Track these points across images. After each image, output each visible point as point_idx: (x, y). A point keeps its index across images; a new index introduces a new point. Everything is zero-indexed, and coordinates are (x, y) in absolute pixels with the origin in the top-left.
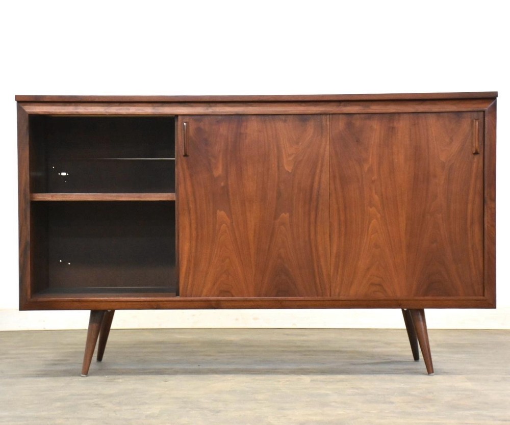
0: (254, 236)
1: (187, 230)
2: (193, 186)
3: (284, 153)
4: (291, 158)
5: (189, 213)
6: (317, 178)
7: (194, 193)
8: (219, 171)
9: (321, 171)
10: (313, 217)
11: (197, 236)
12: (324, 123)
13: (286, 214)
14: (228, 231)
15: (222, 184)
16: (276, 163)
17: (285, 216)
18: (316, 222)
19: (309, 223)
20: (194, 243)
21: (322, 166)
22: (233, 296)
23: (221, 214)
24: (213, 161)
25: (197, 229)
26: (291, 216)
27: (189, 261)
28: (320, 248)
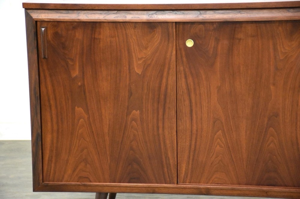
0: (109, 130)
1: (49, 124)
2: (53, 86)
3: (134, 57)
4: (140, 62)
5: (51, 109)
6: (164, 80)
7: (54, 91)
8: (76, 73)
9: (168, 73)
10: (161, 113)
11: (58, 130)
12: (170, 29)
13: (137, 111)
14: (85, 125)
15: (80, 84)
16: (128, 67)
17: (136, 113)
18: (163, 119)
19: (158, 120)
20: (55, 134)
21: (169, 69)
22: (90, 182)
23: (79, 110)
24: (70, 63)
25: (57, 122)
26: (141, 113)
27: (51, 151)
28: (168, 142)
